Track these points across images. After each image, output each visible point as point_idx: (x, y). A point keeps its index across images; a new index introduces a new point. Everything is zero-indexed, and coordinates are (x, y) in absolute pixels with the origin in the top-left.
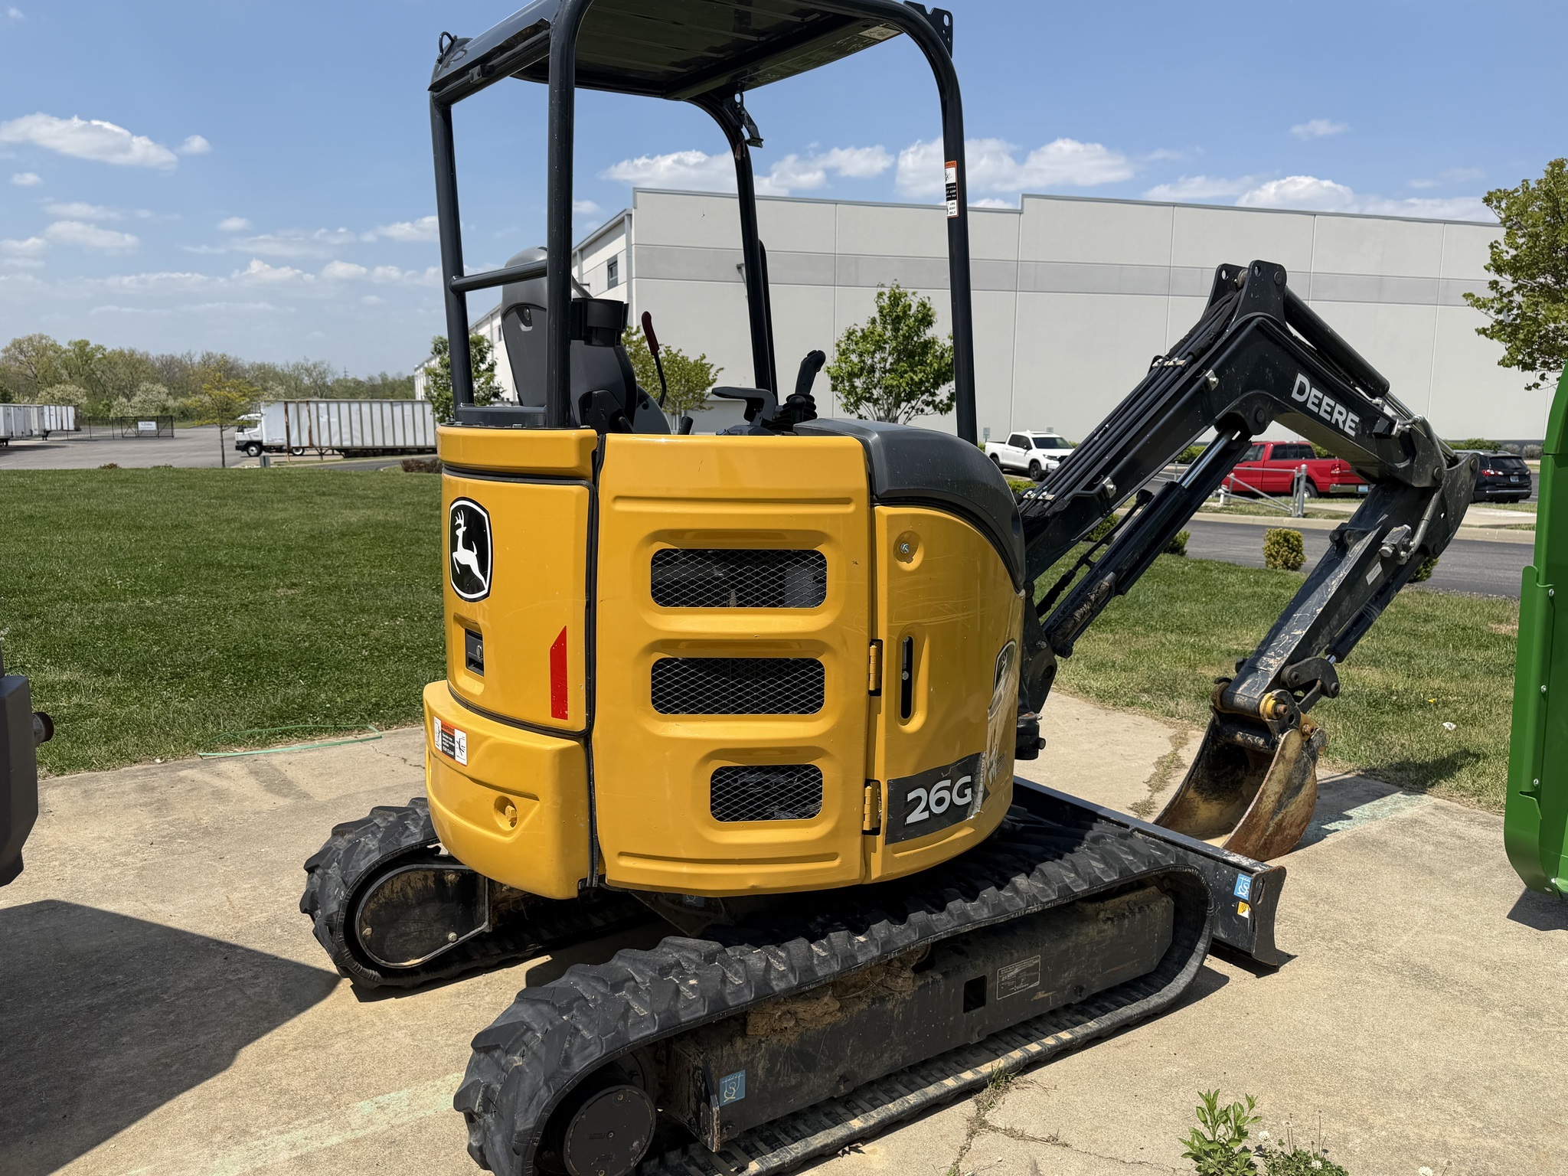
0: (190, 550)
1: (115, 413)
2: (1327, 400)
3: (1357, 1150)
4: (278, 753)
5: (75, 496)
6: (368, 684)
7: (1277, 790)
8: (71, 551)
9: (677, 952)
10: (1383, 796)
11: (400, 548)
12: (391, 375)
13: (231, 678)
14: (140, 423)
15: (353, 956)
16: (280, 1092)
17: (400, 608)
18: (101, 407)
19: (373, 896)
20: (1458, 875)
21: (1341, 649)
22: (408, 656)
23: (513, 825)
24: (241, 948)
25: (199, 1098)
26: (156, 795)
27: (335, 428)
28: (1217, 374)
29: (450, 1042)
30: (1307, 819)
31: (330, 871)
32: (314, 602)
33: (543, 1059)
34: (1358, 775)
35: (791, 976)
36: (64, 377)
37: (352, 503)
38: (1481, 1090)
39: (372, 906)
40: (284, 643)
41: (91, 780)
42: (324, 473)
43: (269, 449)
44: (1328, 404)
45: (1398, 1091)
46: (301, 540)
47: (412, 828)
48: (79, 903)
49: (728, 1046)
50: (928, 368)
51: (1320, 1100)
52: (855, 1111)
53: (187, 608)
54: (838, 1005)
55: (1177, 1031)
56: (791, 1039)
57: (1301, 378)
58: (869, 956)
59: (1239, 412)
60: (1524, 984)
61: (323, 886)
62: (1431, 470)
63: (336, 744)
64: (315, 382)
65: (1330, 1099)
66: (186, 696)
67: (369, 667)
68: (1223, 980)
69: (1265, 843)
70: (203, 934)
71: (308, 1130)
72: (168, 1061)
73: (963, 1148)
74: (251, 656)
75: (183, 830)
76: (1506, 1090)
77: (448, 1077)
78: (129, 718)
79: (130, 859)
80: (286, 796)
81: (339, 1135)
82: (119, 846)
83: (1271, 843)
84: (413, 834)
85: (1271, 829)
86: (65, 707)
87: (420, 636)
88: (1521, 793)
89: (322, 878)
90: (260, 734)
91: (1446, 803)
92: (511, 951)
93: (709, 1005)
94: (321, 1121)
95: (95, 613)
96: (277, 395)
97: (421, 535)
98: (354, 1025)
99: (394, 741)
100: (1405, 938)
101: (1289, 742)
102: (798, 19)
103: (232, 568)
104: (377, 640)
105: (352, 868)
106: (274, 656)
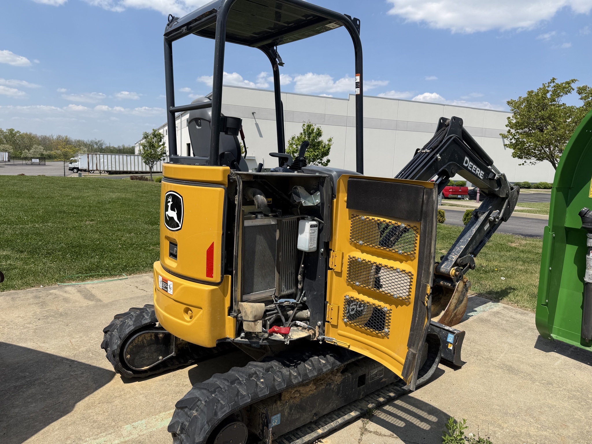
0: (53, 206)
1: (23, 156)
2: (474, 166)
3: (500, 437)
4: (89, 284)
5: (8, 185)
6: (122, 258)
7: (455, 302)
8: (7, 205)
9: (254, 368)
10: (486, 303)
11: (131, 208)
12: (126, 146)
13: (70, 255)
14: (33, 159)
15: (123, 366)
16: (94, 421)
17: (132, 230)
18: (18, 153)
19: (131, 343)
20: (516, 332)
21: (475, 253)
22: (136, 248)
23: (191, 318)
24: (76, 361)
25: (61, 424)
26: (41, 300)
27: (106, 164)
28: (440, 156)
29: (161, 400)
30: (464, 312)
31: (113, 333)
32: (100, 227)
33: (206, 412)
34: (476, 296)
35: (299, 377)
36: (5, 142)
37: (113, 191)
38: (538, 413)
39: (130, 347)
40: (90, 242)
41: (15, 294)
42: (102, 180)
43: (81, 170)
44: (474, 168)
45: (510, 414)
46: (95, 204)
47: (146, 316)
48: (10, 343)
49: (275, 404)
50: (320, 151)
51: (483, 418)
52: (319, 426)
53: (52, 228)
54: (315, 387)
55: (430, 391)
56: (298, 400)
57: (466, 158)
58: (328, 369)
59: (446, 169)
60: (544, 372)
61: (111, 339)
62: (506, 191)
63: (110, 281)
64: (99, 147)
65: (487, 417)
66: (52, 261)
67: (121, 251)
68: (443, 372)
69: (451, 321)
70: (61, 356)
71: (105, 438)
72: (48, 409)
73: (359, 440)
74: (77, 246)
75: (52, 314)
76: (546, 412)
77: (161, 414)
78: (30, 270)
79: (31, 326)
80: (92, 301)
81: (118, 439)
82: (26, 320)
83: (453, 320)
84: (146, 319)
85: (453, 316)
86: (5, 265)
87: (141, 240)
88: (542, 305)
89: (111, 335)
90: (81, 276)
91: (507, 306)
92: (183, 363)
93: (269, 390)
94: (111, 434)
95: (16, 229)
96: (84, 151)
97: (139, 203)
98: (122, 393)
99: (133, 280)
100: (502, 355)
101: (459, 285)
102: (304, 18)
103: (69, 213)
104: (125, 241)
105: (123, 332)
106: (86, 247)
